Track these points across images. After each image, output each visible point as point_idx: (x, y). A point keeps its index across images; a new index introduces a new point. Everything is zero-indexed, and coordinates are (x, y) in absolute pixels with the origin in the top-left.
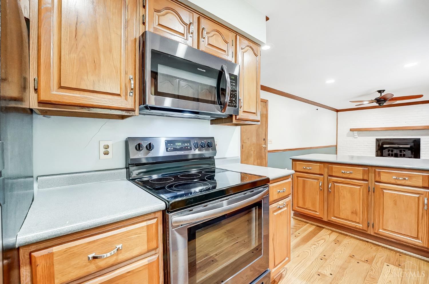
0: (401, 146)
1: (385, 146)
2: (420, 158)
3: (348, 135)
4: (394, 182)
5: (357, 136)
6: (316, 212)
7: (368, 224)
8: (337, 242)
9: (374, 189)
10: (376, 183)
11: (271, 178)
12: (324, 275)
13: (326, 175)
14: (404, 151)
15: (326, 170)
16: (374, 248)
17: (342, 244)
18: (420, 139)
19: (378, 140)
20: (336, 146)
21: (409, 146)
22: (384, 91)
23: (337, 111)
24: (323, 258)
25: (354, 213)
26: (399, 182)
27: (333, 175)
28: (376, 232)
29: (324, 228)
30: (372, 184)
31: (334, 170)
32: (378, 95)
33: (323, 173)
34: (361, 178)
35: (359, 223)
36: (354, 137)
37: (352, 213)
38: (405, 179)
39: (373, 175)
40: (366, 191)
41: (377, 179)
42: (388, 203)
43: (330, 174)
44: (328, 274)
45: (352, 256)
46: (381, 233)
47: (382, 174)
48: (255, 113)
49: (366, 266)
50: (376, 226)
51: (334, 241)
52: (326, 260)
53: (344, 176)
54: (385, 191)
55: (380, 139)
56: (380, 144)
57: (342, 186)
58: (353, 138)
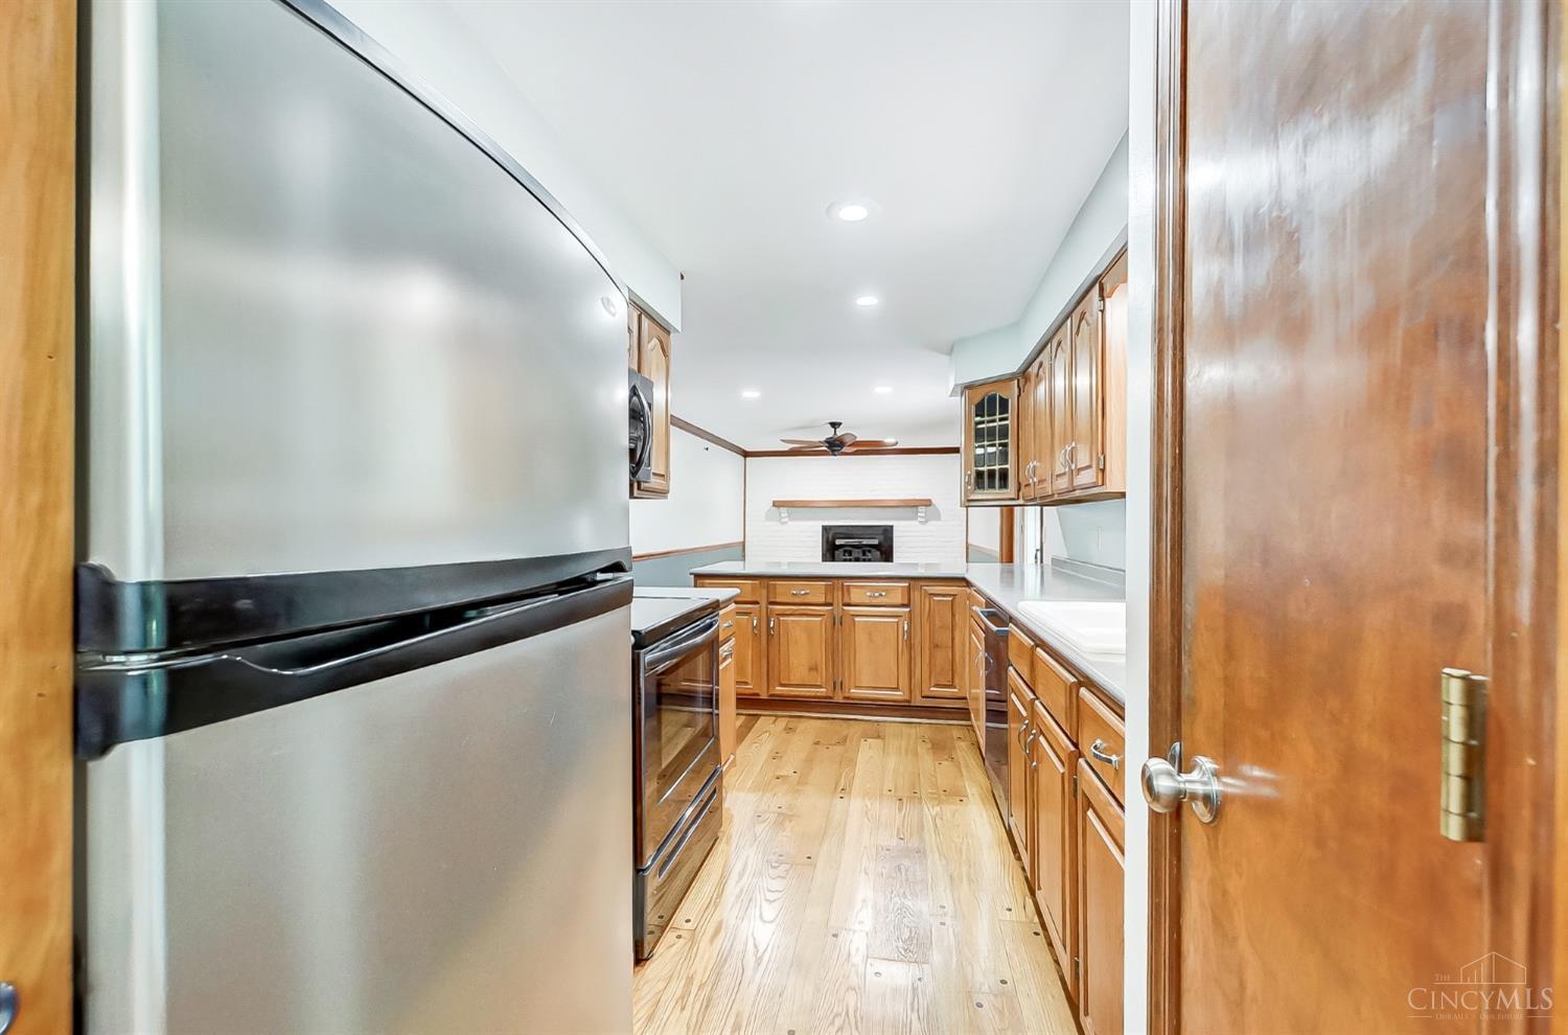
0: (865, 542)
1: (838, 542)
2: (892, 561)
3: (768, 518)
4: (867, 601)
5: (786, 519)
6: (746, 683)
7: (835, 683)
8: (789, 730)
9: (841, 618)
10: (845, 608)
11: (721, 600)
12: (786, 777)
13: (764, 603)
14: (870, 551)
15: (764, 592)
16: (844, 724)
17: (797, 731)
18: (892, 527)
19: (825, 529)
20: (744, 543)
21: (876, 542)
22: (840, 424)
23: (746, 454)
24: (776, 756)
25: (813, 668)
26: (875, 601)
27: (778, 600)
28: (847, 695)
29: (761, 715)
30: (838, 609)
31: (779, 590)
32: (829, 433)
33: (758, 600)
34: (822, 600)
35: (820, 687)
36: (780, 520)
37: (811, 669)
38: (881, 595)
39: (840, 593)
40: (830, 624)
41: (846, 600)
42: (861, 637)
43: (772, 600)
44: (791, 773)
45: (817, 743)
46: (852, 696)
47: (852, 590)
48: (663, 476)
49: (839, 749)
50: (846, 684)
51: (785, 729)
52: (781, 757)
53: (797, 600)
54: (856, 619)
55: (831, 527)
56: (830, 539)
57: (793, 621)
58: (779, 524)
